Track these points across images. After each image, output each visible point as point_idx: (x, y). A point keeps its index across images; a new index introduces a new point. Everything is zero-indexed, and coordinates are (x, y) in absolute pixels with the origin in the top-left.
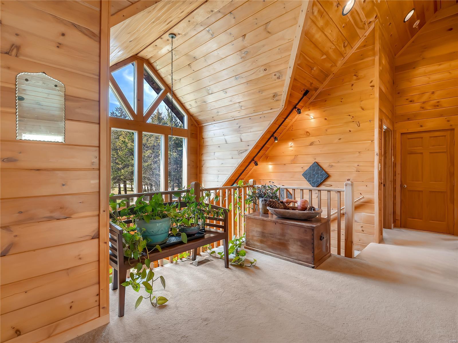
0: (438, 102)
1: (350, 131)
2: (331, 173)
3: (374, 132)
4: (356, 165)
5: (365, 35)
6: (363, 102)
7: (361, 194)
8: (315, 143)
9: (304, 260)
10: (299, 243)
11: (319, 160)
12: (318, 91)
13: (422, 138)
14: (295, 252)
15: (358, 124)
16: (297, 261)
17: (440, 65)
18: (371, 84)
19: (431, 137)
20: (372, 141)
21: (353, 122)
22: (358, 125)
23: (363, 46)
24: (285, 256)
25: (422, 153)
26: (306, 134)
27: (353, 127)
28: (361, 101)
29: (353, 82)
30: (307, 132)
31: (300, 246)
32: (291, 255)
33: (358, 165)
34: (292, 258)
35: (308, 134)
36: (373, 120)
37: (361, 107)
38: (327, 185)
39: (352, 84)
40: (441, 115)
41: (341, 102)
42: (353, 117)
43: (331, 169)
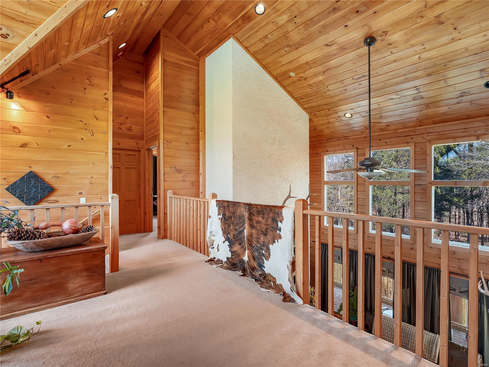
0: (131, 127)
1: (82, 139)
2: (56, 186)
3: (108, 144)
4: (89, 177)
5: (100, 42)
6: (96, 112)
7: (95, 208)
8: (31, 146)
9: (92, 291)
10: (85, 274)
11: (38, 169)
12: (36, 77)
13: (119, 154)
14: (79, 287)
15: (92, 133)
16: (82, 297)
17: (132, 97)
18: (105, 96)
19: (126, 155)
20: (107, 153)
21: (86, 129)
22: (92, 135)
23: (97, 53)
24: (60, 300)
25: (120, 167)
26: (12, 130)
27: (85, 135)
28: (95, 110)
29: (86, 86)
30: (15, 128)
31: (87, 276)
32: (72, 294)
33: (92, 177)
34: (73, 296)
35: (16, 130)
36: (107, 133)
37: (95, 116)
38: (50, 201)
39: (86, 87)
40: (133, 138)
41: (71, 103)
42: (86, 124)
43: (56, 180)
